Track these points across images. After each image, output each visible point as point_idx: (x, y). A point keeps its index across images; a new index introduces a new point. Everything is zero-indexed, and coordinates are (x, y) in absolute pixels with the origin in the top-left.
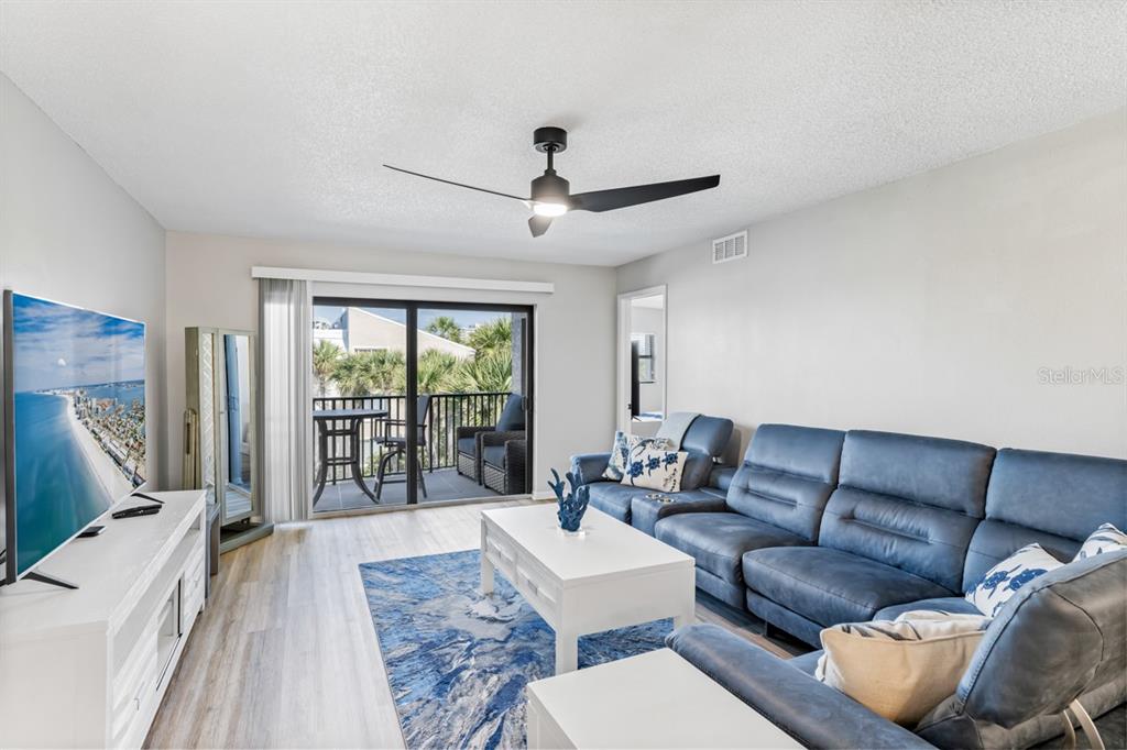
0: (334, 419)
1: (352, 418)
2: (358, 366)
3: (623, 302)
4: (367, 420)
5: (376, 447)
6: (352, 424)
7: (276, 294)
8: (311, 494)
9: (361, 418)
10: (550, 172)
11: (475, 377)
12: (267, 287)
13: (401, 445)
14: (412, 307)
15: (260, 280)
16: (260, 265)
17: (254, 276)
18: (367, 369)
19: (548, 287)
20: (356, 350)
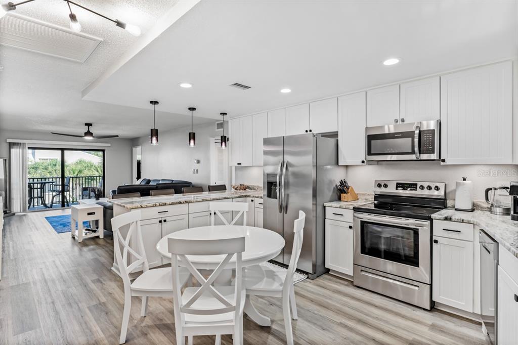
0: (33, 184)
1: (42, 183)
2: (41, 167)
3: (134, 149)
4: (47, 185)
5: (51, 193)
6: (41, 185)
7: (15, 147)
8: (28, 205)
9: (45, 183)
10: (89, 131)
11: (98, 171)
12: (11, 145)
13: (59, 192)
14: (63, 150)
15: (10, 143)
16: (9, 138)
17: (8, 141)
18: (46, 169)
19: (109, 145)
20: (40, 159)
